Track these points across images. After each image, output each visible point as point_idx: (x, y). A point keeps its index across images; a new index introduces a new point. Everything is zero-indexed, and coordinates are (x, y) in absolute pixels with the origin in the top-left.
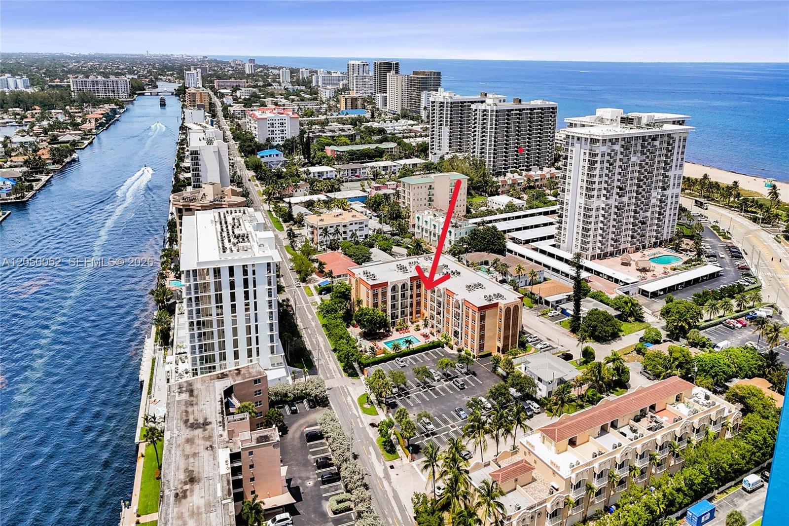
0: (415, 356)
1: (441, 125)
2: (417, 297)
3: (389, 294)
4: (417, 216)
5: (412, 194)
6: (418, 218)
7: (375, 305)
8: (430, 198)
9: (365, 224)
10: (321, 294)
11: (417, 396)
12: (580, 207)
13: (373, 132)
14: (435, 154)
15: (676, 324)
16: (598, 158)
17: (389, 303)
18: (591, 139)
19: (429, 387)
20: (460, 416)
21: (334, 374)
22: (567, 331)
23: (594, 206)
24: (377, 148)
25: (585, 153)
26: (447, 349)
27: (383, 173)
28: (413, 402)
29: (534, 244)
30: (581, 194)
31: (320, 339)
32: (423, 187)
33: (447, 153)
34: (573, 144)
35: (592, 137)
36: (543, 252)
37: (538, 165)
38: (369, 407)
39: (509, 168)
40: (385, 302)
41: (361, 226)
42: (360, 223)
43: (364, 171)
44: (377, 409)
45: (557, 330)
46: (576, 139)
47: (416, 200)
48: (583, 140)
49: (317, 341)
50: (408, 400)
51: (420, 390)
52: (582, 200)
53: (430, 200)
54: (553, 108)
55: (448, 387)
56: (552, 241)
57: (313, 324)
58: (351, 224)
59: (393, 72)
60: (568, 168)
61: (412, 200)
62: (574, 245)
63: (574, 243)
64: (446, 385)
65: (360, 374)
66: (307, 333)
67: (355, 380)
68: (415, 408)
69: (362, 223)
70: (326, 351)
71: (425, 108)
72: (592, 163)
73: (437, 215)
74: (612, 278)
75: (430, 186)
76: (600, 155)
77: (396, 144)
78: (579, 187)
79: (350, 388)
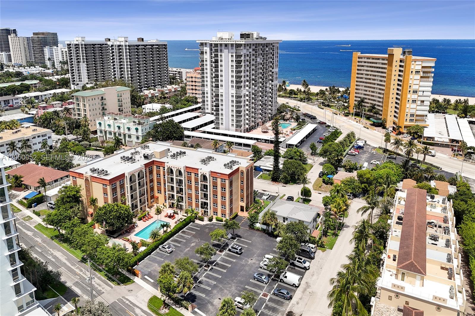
0: (175, 237)
1: (79, 62)
2: (150, 182)
3: (127, 185)
4: (97, 122)
5: (87, 105)
6: (100, 124)
7: (115, 200)
8: (103, 108)
9: (48, 136)
10: (31, 207)
11: (207, 276)
12: (232, 96)
13: (11, 75)
14: (78, 84)
15: (336, 158)
16: (242, 58)
17: (128, 194)
18: (236, 44)
19: (212, 263)
20: (262, 282)
21: (100, 288)
22: (270, 182)
23: (242, 94)
24: (22, 84)
25: (232, 56)
26: (197, 221)
27: (37, 101)
28: (209, 285)
29: (202, 129)
30: (232, 86)
31: (58, 254)
32: (97, 99)
33: (88, 83)
34: (221, 51)
35: (237, 43)
36: (209, 133)
37: (160, 85)
38: (167, 311)
39: (142, 88)
40: (123, 195)
41: (44, 138)
42: (43, 136)
43: (16, 101)
44: (178, 309)
45: (263, 183)
46: (223, 46)
47: (92, 110)
48: (230, 46)
49: (55, 257)
50: (202, 286)
51: (206, 270)
52: (233, 91)
53: (103, 109)
54: (164, 45)
55: (228, 256)
56: (213, 125)
57: (39, 240)
58: (34, 138)
59: (12, 35)
60: (219, 69)
61: (88, 111)
62: (230, 125)
63: (231, 123)
64: (225, 255)
65: (132, 277)
66: (37, 252)
67: (129, 286)
68: (215, 292)
69: (45, 135)
70: (73, 265)
71: (49, 59)
72: (239, 62)
73: (118, 118)
74: (268, 140)
75: (102, 97)
76: (243, 56)
77: (38, 81)
78: (230, 82)
79: (131, 298)
